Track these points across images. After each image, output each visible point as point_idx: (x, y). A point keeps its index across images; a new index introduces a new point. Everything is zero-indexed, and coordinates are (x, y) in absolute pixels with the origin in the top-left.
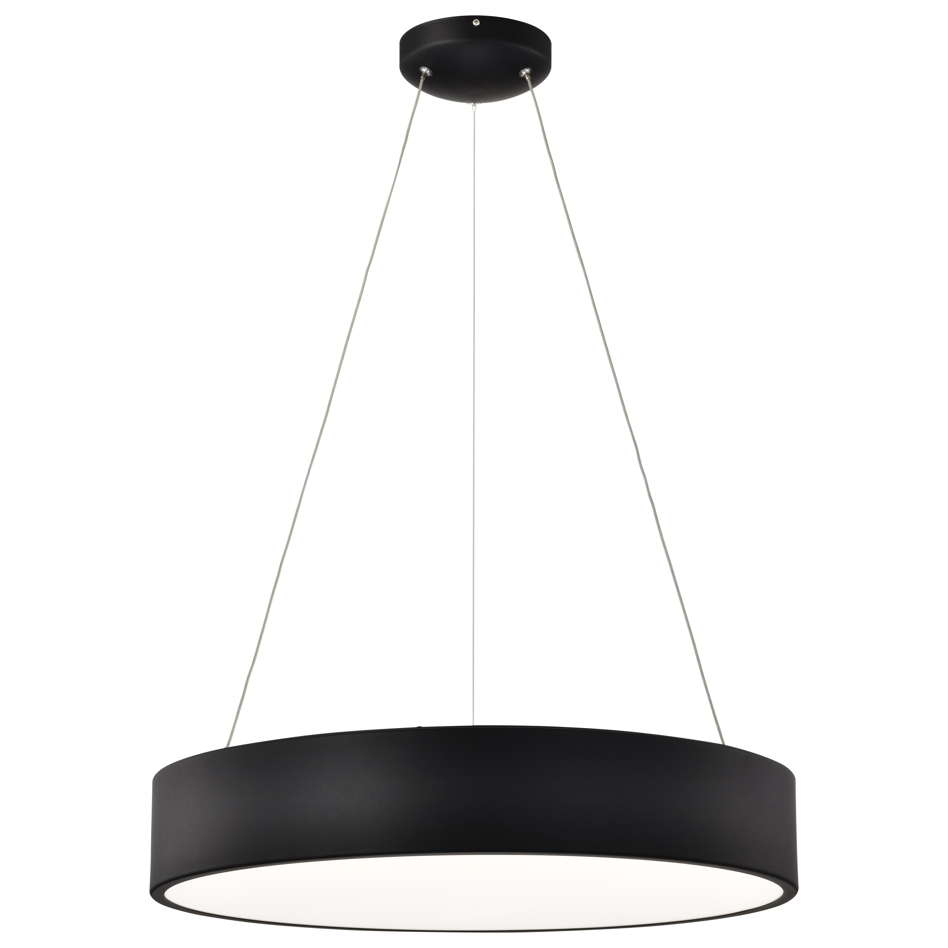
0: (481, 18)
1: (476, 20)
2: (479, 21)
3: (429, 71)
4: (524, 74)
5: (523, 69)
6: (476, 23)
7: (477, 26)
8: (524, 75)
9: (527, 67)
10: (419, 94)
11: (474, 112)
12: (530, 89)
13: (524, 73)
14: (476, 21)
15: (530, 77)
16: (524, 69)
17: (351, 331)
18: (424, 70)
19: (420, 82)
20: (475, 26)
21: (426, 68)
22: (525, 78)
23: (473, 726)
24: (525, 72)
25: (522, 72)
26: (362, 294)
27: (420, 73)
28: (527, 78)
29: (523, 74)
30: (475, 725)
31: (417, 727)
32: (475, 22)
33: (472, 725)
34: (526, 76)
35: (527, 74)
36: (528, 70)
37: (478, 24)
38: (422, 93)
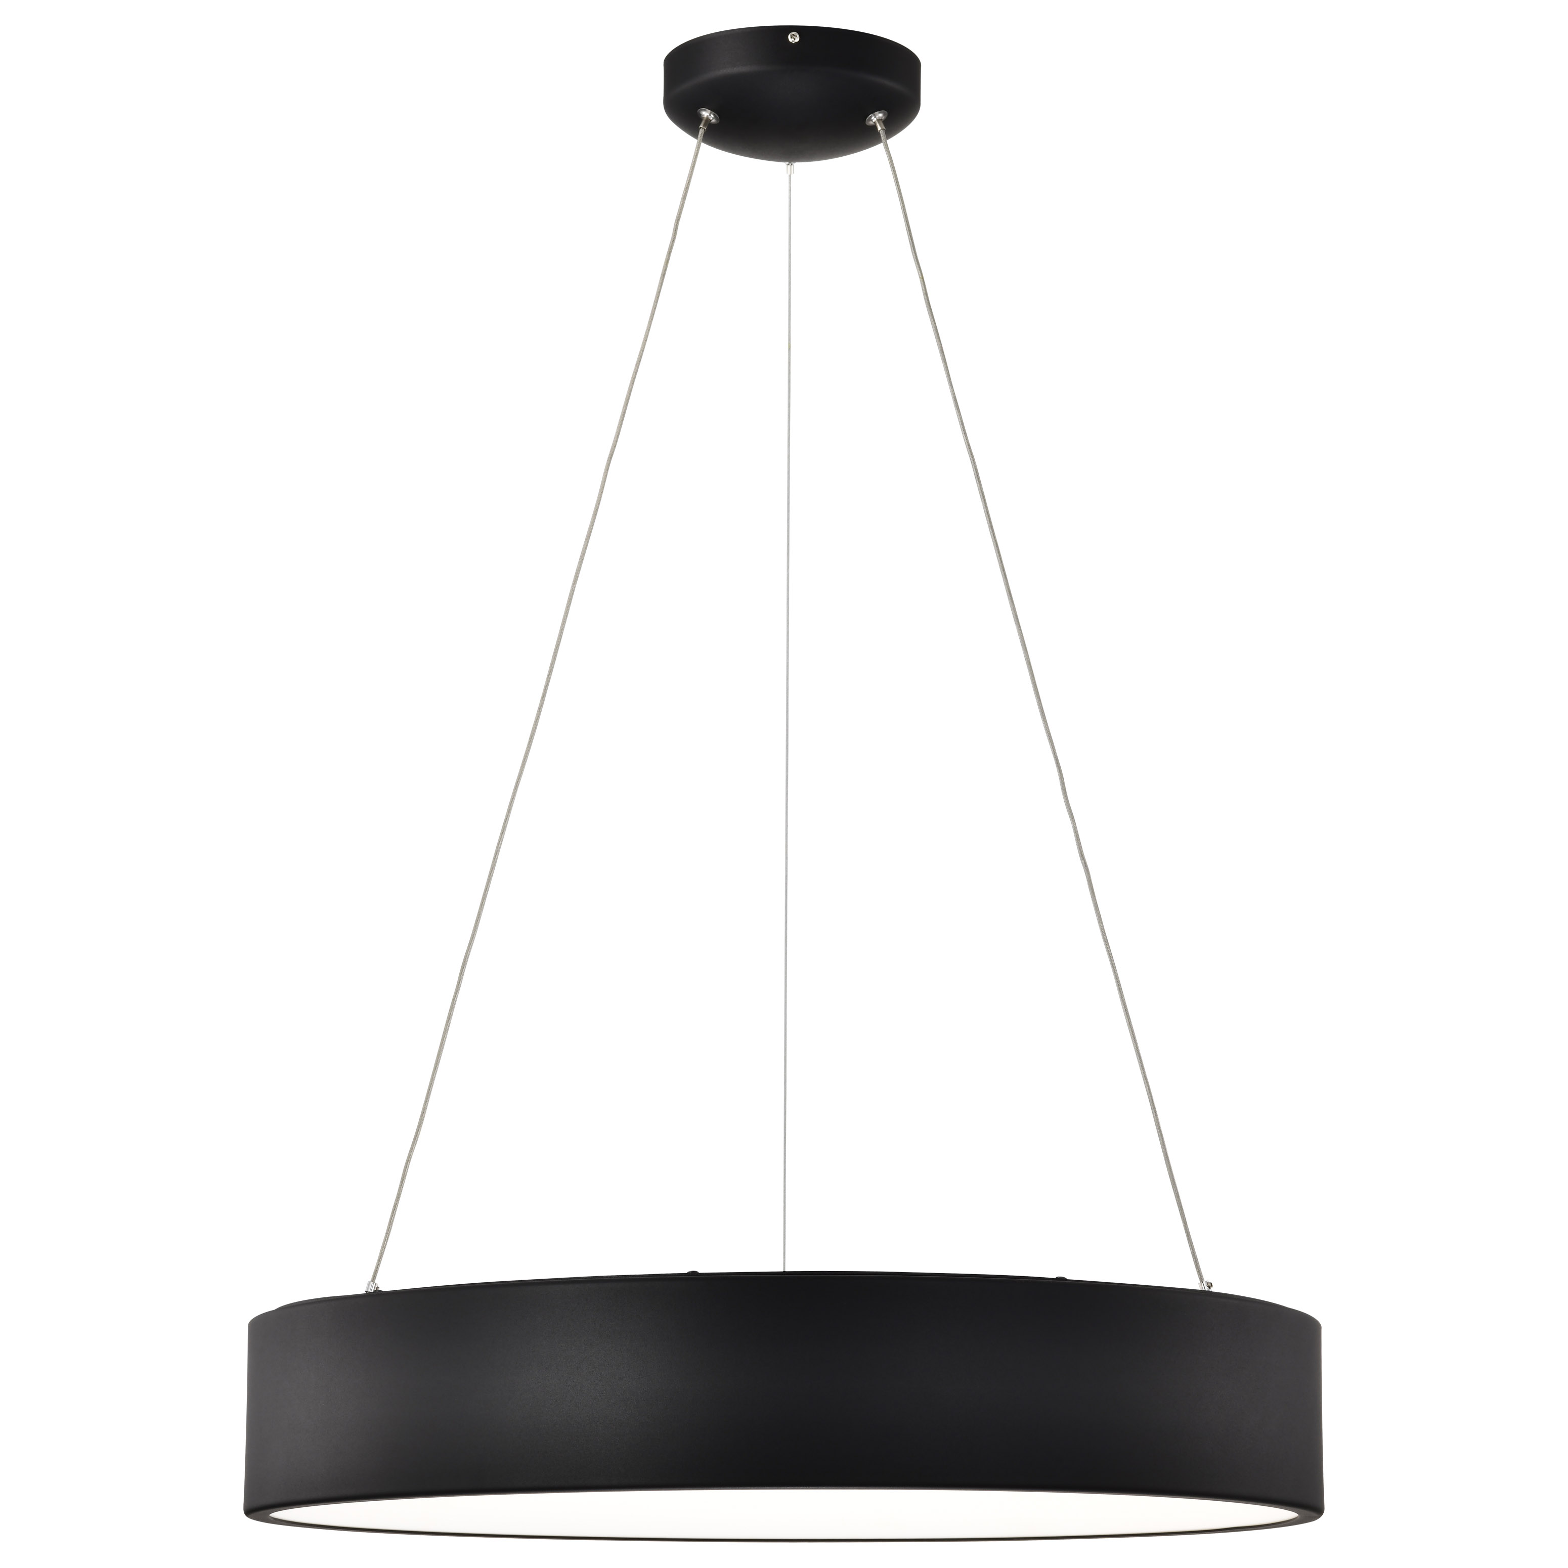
0: (802, 30)
1: (794, 33)
2: (798, 36)
3: (714, 115)
4: (874, 121)
5: (873, 112)
6: (793, 38)
7: (796, 43)
8: (874, 123)
9: (879, 109)
10: (698, 147)
11: (790, 176)
12: (883, 141)
13: (874, 119)
14: (793, 35)
15: (885, 126)
16: (875, 113)
17: (580, 568)
18: (706, 114)
19: (699, 131)
20: (792, 43)
21: (709, 111)
22: (875, 127)
23: (784, 1273)
24: (876, 118)
25: (871, 117)
26: (599, 504)
27: (699, 119)
28: (879, 128)
29: (872, 121)
30: (787, 1270)
31: (689, 1273)
32: (791, 38)
33: (782, 1271)
34: (878, 125)
35: (879, 120)
36: (880, 115)
37: (797, 40)
38: (703, 145)
